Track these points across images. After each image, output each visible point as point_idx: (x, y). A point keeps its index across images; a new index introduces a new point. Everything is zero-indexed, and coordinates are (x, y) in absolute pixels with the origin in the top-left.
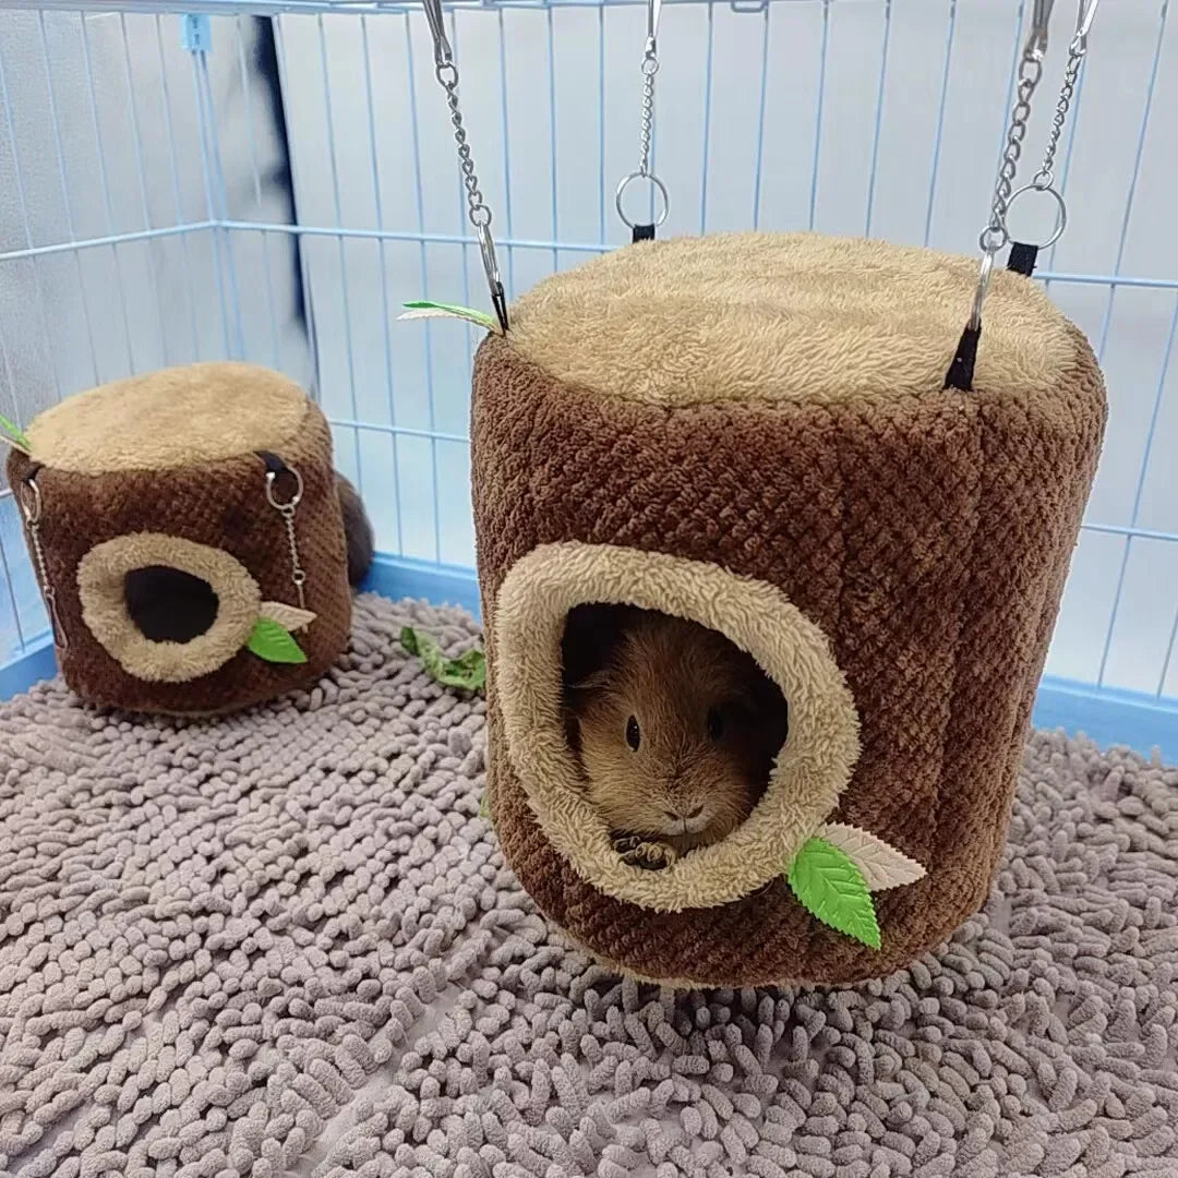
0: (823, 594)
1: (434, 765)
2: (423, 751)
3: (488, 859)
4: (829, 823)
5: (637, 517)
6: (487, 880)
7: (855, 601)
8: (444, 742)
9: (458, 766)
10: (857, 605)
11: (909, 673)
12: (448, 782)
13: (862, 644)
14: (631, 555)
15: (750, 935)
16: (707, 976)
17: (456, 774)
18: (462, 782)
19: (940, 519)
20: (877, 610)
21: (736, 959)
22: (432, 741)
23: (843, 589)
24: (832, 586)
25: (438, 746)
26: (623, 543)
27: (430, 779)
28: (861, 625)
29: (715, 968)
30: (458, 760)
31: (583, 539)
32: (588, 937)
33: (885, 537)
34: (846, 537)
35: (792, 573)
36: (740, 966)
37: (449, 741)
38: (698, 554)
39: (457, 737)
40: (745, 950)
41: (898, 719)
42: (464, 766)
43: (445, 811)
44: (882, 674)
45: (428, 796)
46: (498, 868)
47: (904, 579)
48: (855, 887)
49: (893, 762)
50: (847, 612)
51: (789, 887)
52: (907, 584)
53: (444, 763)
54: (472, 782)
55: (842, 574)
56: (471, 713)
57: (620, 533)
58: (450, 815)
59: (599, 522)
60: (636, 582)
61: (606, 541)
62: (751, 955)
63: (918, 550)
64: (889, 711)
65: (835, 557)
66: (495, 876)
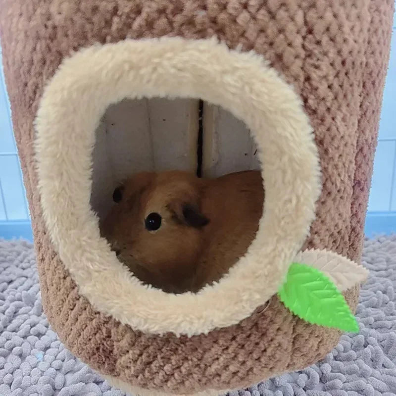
0: (293, 63)
1: (15, 313)
2: (7, 308)
3: (56, 357)
4: (303, 251)
5: (149, 7)
6: (57, 370)
7: (312, 69)
8: (20, 300)
9: (30, 310)
10: (315, 72)
11: (341, 129)
12: (25, 320)
13: (318, 104)
14: (148, 45)
15: (257, 344)
16: (229, 383)
17: (29, 315)
18: (34, 318)
19: (356, 8)
20: (325, 77)
21: (249, 364)
22: (12, 301)
23: (304, 59)
24: (297, 57)
25: (17, 303)
26: (140, 35)
27: (13, 321)
28: (316, 89)
29: (235, 374)
30: (30, 307)
31: (103, 41)
32: (137, 377)
33: (329, 15)
34: (305, 15)
35: (271, 44)
36: (251, 369)
37: (23, 300)
38: (202, 34)
39: (27, 296)
40: (255, 356)
41: (336, 167)
42: (34, 310)
43: (25, 337)
44: (329, 130)
45: (14, 331)
46: (63, 361)
47: (339, 52)
48: (329, 291)
49: (334, 200)
50: (308, 79)
51: (282, 303)
52: (341, 56)
53: (21, 311)
54: (40, 318)
55: (304, 47)
56: (34, 284)
57: (136, 25)
58: (29, 338)
59: (116, 19)
60: (155, 69)
61: (123, 38)
62: (258, 359)
63: (346, 29)
64: (332, 159)
65: (298, 32)
66: (62, 366)
